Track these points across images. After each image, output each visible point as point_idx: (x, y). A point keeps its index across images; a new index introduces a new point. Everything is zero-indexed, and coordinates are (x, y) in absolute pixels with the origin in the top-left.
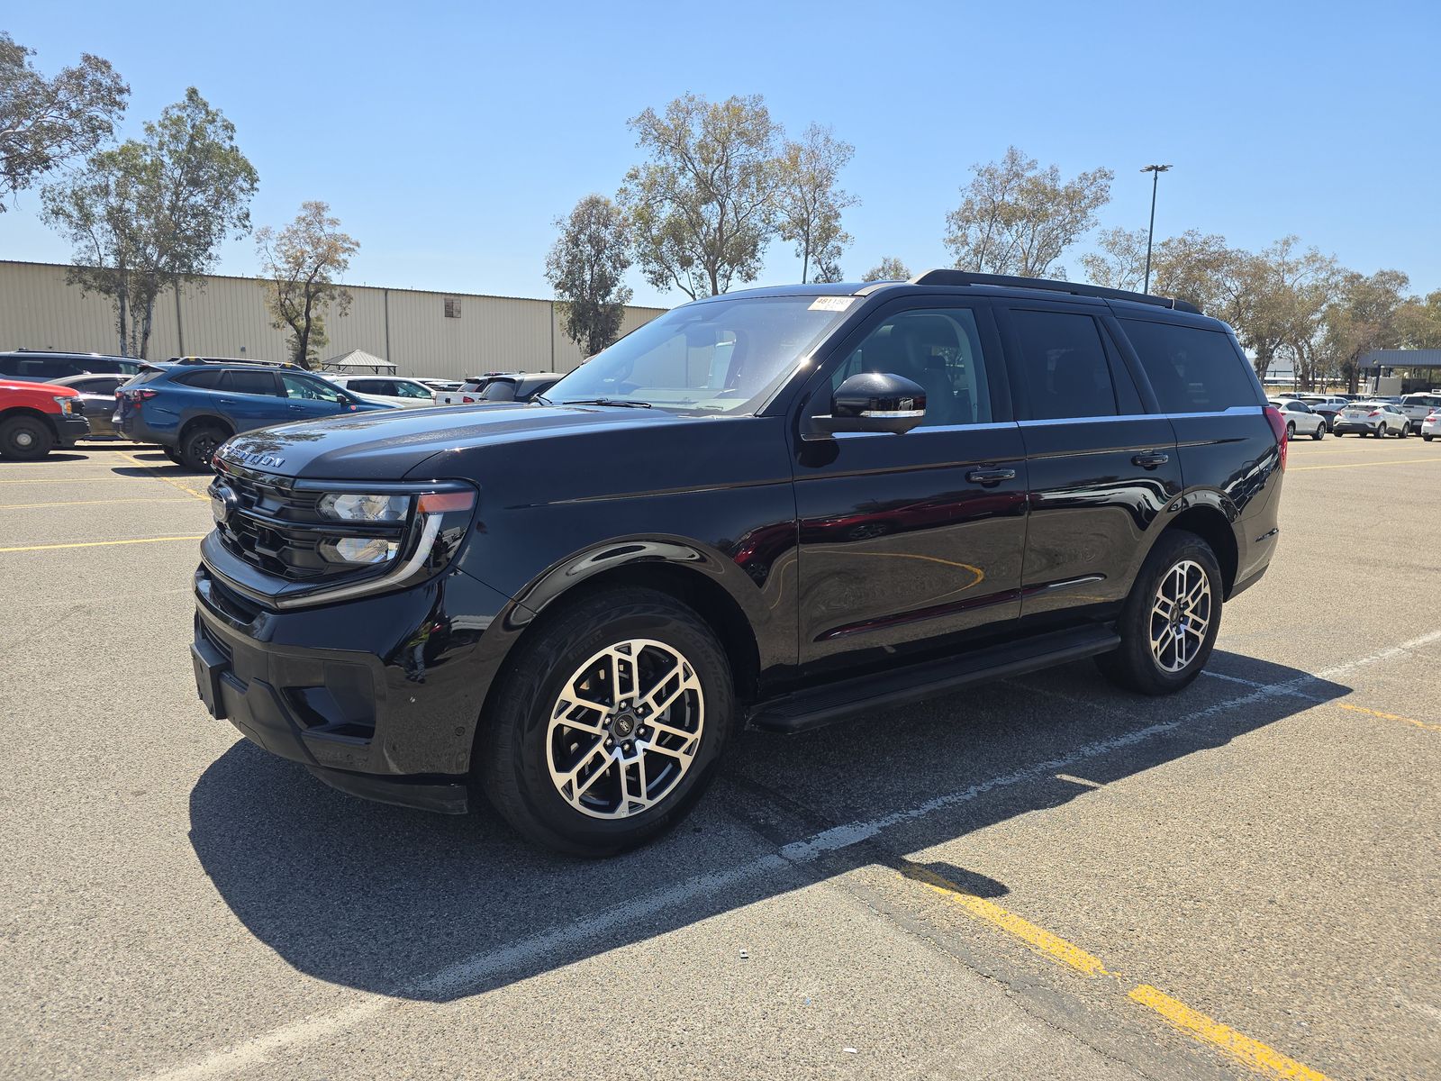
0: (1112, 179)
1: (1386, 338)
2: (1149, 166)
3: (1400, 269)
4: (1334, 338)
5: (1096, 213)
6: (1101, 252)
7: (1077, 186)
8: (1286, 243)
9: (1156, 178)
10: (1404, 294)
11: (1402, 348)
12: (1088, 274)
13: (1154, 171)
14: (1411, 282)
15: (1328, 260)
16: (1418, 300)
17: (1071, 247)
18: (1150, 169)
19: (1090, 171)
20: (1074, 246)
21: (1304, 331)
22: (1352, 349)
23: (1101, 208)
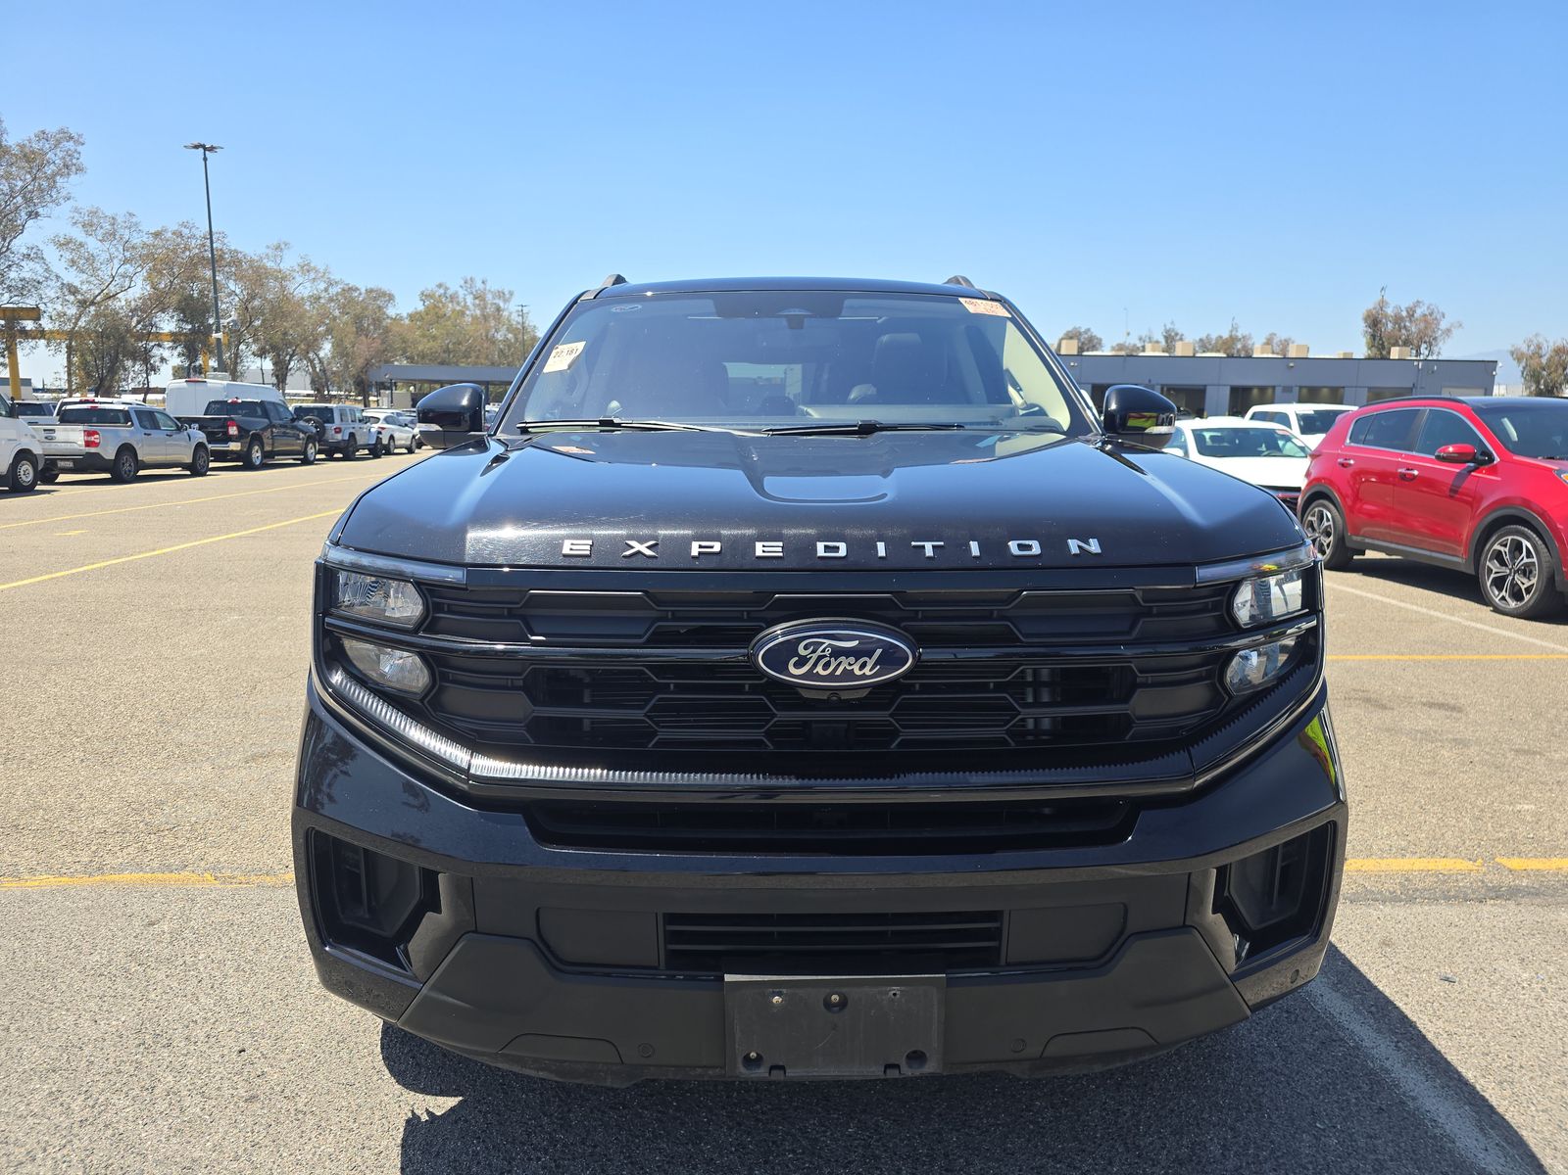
0: (83, 144)
1: (384, 356)
2: (196, 143)
3: (385, 287)
4: (340, 351)
5: (67, 184)
6: (78, 235)
7: (36, 146)
8: (278, 248)
9: (205, 159)
10: (391, 312)
11: (396, 363)
12: (63, 259)
13: (201, 150)
14: (398, 299)
15: (321, 270)
16: (401, 319)
17: (39, 223)
18: (196, 147)
19: (52, 129)
20: (41, 221)
21: (313, 345)
22: (360, 362)
23: (73, 178)
